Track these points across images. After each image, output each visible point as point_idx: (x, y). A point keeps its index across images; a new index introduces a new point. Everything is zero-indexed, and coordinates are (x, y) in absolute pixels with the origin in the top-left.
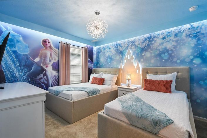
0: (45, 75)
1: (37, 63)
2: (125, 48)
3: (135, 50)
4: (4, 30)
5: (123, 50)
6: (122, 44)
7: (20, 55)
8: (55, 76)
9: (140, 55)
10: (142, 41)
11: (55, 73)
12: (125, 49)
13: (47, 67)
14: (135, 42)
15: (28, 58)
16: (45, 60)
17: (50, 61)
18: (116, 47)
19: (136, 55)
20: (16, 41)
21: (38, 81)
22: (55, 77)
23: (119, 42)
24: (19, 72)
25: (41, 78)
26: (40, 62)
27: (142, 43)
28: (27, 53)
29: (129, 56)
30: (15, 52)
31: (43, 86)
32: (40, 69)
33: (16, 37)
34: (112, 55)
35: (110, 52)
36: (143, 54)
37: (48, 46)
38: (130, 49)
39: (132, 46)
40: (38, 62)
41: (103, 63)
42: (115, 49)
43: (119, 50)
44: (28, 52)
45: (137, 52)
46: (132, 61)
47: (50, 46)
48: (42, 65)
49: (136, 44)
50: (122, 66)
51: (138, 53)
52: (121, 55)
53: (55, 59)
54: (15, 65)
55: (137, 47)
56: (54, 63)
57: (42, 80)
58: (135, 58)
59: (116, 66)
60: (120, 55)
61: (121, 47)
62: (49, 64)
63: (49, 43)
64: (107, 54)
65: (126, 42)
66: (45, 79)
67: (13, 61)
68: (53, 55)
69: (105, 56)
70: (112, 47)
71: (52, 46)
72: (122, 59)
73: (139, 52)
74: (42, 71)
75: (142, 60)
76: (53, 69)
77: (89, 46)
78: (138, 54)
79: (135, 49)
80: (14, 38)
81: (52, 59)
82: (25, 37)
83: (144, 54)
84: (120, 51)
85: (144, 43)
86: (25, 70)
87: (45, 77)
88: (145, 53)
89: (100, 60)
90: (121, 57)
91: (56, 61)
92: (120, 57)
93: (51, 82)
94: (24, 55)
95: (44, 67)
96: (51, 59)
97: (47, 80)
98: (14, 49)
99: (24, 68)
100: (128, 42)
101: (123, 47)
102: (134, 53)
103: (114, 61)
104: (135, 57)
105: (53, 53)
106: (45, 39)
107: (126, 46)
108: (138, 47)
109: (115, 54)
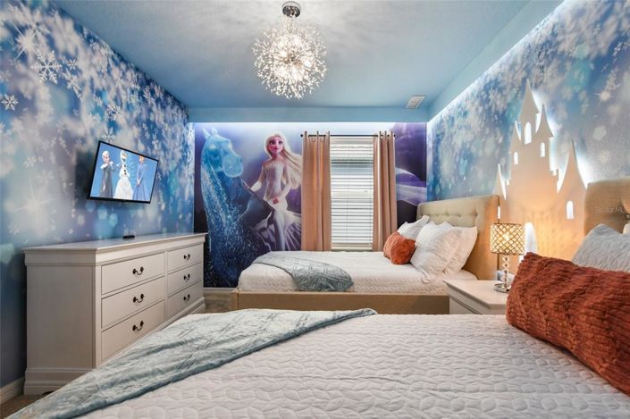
0: (272, 221)
1: (255, 194)
2: (515, 91)
3: (560, 87)
4: (207, 137)
5: (509, 105)
6: (503, 74)
7: (229, 178)
8: (293, 225)
9: (585, 107)
10: (594, 16)
11: (292, 217)
12: (516, 96)
13: (276, 202)
14: (560, 38)
15: (240, 184)
16: (271, 185)
17: (283, 187)
18: (485, 97)
19: (564, 114)
20: (222, 154)
21: (257, 233)
22: (294, 227)
23: (493, 70)
24: (227, 214)
25: (264, 229)
26: (261, 192)
27: (596, 23)
28: (239, 175)
29: (528, 127)
30: (221, 175)
31: (267, 247)
32: (261, 207)
33: (223, 145)
34: (471, 143)
35: (468, 127)
36: (605, 96)
37: (279, 151)
38: (536, 87)
39: (542, 67)
40: (258, 191)
41: (448, 180)
42: (481, 109)
43: (493, 108)
44: (240, 171)
45: (568, 93)
46: (543, 154)
47: (283, 151)
48: (265, 199)
49: (561, 48)
50: (503, 184)
51: (576, 95)
52: (501, 134)
53: (294, 181)
54: (221, 199)
55: (568, 65)
56: (291, 192)
57: (266, 234)
58: (562, 132)
59: (482, 188)
60: (498, 133)
61: (501, 90)
62: (279, 194)
63: (280, 142)
64: (458, 141)
65: (519, 60)
66: (271, 231)
67: (219, 193)
68: (289, 171)
69: (453, 150)
70: (473, 104)
71: (288, 149)
72: (503, 149)
73: (577, 88)
74: (267, 211)
75: (600, 133)
76: (289, 208)
77: (404, 125)
78: (574, 104)
79: (559, 80)
80: (221, 147)
81: (287, 182)
82: (236, 142)
83: (614, 93)
84: (497, 113)
85: (611, 20)
86: (235, 209)
87: (272, 227)
88: (616, 82)
89: (441, 167)
90: (501, 140)
91: (296, 187)
92: (497, 142)
93: (283, 240)
94: (234, 179)
95: (270, 203)
96: (285, 182)
97: (277, 234)
98: (220, 169)
99: (234, 206)
100: (530, 51)
101: (509, 87)
102: (553, 106)
103: (476, 167)
104: (559, 127)
105: (291, 167)
106: (273, 135)
107: (520, 77)
108: (573, 60)
109: (482, 134)
